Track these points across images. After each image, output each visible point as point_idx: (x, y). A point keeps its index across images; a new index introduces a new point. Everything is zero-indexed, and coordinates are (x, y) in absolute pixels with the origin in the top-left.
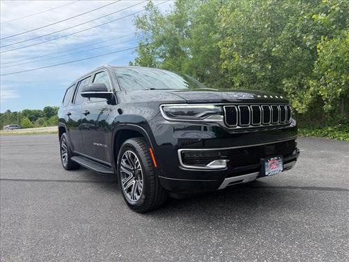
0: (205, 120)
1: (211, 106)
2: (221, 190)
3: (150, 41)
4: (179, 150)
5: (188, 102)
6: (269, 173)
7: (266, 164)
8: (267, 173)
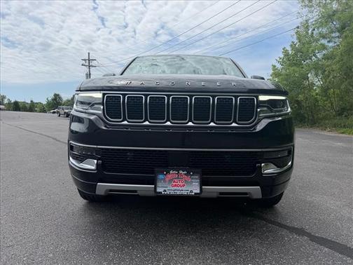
2: (98, 196)
4: (70, 142)
6: (165, 191)
7: (161, 176)
8: (159, 190)
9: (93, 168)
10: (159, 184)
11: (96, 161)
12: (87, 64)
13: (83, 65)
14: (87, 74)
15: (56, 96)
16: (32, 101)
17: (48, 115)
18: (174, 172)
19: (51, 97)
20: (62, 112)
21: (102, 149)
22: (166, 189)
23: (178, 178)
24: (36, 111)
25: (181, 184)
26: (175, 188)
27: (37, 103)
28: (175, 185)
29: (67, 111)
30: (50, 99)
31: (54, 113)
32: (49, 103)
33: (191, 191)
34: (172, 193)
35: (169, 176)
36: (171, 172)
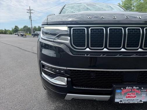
5: (47, 24)
8: (117, 100)
9: (65, 84)
10: (117, 96)
11: (66, 79)
12: (29, 12)
13: (27, 12)
14: (29, 17)
15: (16, 27)
16: (5, 29)
17: (13, 35)
18: (130, 88)
19: (14, 27)
20: (19, 34)
22: (122, 100)
23: (131, 92)
24: (7, 34)
25: (133, 96)
26: (129, 99)
27: (7, 30)
28: (129, 97)
29: (22, 34)
30: (13, 28)
31: (16, 34)
32: (13, 30)
33: (141, 101)
34: (127, 102)
35: (125, 90)
36: (127, 88)
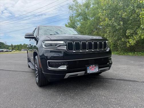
0: (59, 48)
1: (62, 42)
2: (65, 79)
3: (74, 15)
4: (48, 61)
5: (51, 40)
6: (90, 72)
7: (88, 68)
8: (88, 72)
9: (66, 68)
10: (88, 70)
11: (66, 66)
18: (92, 66)
21: (68, 61)
25: (93, 69)
26: (92, 71)
35: (90, 67)
